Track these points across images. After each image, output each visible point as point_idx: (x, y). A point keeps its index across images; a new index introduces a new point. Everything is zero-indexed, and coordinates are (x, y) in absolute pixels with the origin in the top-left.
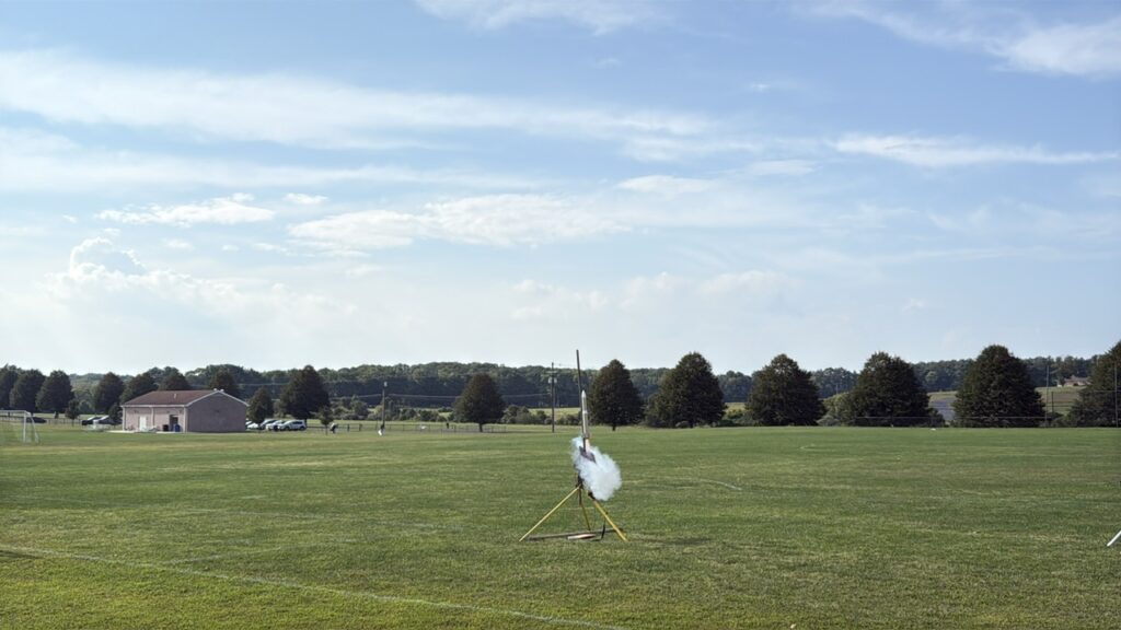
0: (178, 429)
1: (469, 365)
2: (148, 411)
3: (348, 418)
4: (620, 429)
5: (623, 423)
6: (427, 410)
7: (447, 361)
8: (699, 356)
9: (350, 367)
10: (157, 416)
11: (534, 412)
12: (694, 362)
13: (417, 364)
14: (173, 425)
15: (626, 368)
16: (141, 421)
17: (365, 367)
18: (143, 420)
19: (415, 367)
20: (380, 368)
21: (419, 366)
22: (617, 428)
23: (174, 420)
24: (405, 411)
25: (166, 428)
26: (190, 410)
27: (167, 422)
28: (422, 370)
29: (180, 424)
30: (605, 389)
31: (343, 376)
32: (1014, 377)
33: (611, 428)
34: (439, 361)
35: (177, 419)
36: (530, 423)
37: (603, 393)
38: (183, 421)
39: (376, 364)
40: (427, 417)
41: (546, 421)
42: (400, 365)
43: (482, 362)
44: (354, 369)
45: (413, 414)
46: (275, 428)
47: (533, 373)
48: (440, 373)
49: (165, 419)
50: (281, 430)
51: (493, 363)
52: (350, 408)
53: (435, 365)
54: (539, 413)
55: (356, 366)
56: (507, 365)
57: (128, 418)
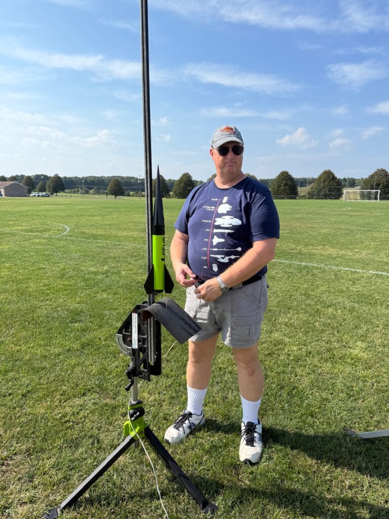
0: (1, 195)
1: (126, 177)
7: (118, 175)
8: (188, 174)
12: (186, 176)
13: (108, 176)
26: (5, 188)
28: (110, 178)
35: (1, 191)
38: (3, 193)
42: (103, 176)
43: (130, 176)
44: (87, 177)
46: (39, 196)
53: (114, 177)
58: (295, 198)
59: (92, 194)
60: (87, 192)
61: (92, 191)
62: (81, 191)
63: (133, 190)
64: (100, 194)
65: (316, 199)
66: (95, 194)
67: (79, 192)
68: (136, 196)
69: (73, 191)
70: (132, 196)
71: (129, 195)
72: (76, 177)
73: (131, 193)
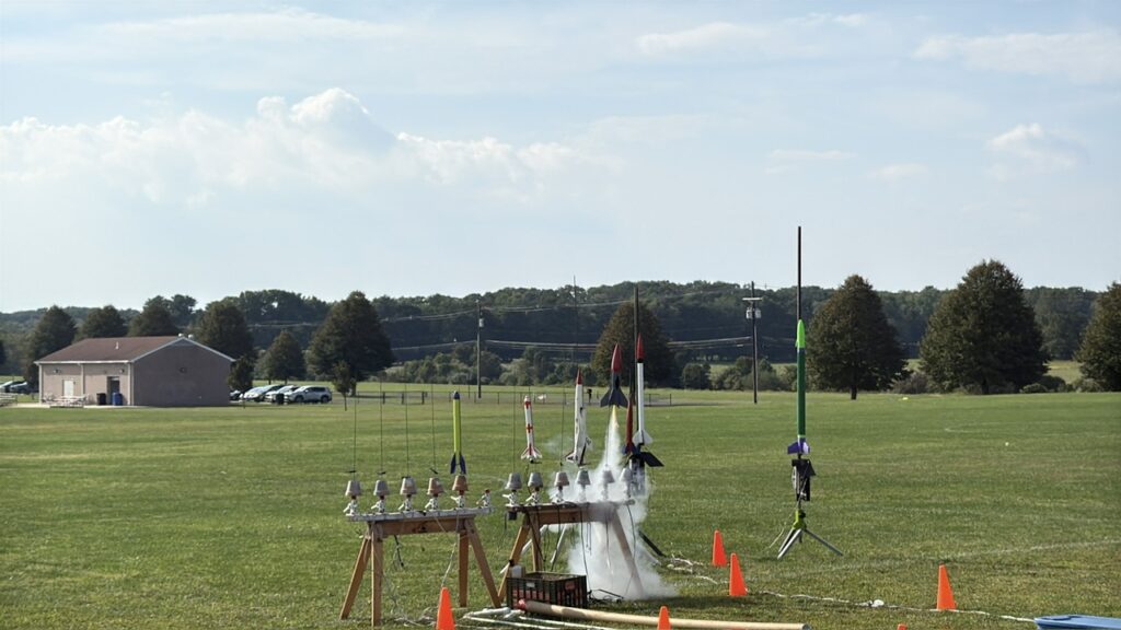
0: (120, 400)
1: (689, 285)
2: (73, 370)
3: (459, 381)
4: (862, 396)
5: (870, 386)
8: (999, 267)
10: (87, 377)
12: (991, 276)
13: (597, 285)
14: (111, 396)
15: (873, 289)
16: (67, 388)
17: (508, 292)
18: (69, 385)
19: (593, 291)
20: (533, 295)
22: (859, 396)
23: (114, 385)
24: (562, 368)
25: (102, 399)
26: (139, 370)
27: (104, 390)
29: (121, 392)
30: (835, 327)
33: (848, 396)
34: (634, 280)
35: (118, 382)
37: (830, 337)
38: (126, 389)
39: (529, 287)
42: (569, 287)
46: (280, 399)
49: (99, 384)
50: (290, 402)
55: (494, 290)
57: (47, 381)
59: (514, 382)
60: (492, 375)
61: (512, 367)
62: (464, 366)
63: (726, 354)
64: (553, 382)
66: (528, 383)
67: (455, 375)
68: (741, 388)
69: (423, 369)
70: (721, 386)
71: (702, 383)
72: (437, 300)
73: (717, 370)
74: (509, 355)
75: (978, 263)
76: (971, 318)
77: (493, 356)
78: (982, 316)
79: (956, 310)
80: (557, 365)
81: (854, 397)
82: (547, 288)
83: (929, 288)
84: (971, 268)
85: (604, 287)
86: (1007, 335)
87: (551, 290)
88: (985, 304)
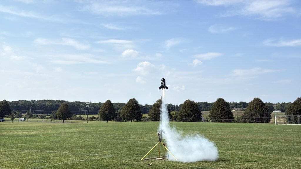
1: (56, 101)
4: (109, 122)
5: (110, 120)
6: (42, 115)
7: (49, 99)
8: (134, 99)
9: (15, 101)
11: (78, 116)
12: (133, 101)
13: (38, 100)
15: (112, 102)
17: (21, 101)
19: (38, 101)
20: (26, 101)
21: (39, 101)
24: (34, 115)
28: (40, 102)
30: (105, 109)
31: (13, 103)
32: (226, 107)
33: (106, 122)
34: (46, 99)
36: (77, 120)
37: (105, 111)
39: (24, 100)
40: (42, 117)
41: (82, 119)
43: (60, 100)
44: (17, 101)
45: (37, 116)
47: (77, 104)
48: (47, 104)
51: (64, 100)
52: (16, 114)
53: (45, 101)
54: (80, 116)
55: (18, 100)
56: (68, 101)
58: (230, 122)
65: (250, 122)
74: (24, 113)
75: (131, 98)
76: (130, 108)
77: (20, 113)
78: (132, 108)
79: (127, 107)
80: (33, 115)
81: (107, 122)
82: (28, 100)
83: (100, 102)
84: (130, 99)
85: (40, 100)
86: (136, 111)
87: (29, 101)
88: (133, 106)
